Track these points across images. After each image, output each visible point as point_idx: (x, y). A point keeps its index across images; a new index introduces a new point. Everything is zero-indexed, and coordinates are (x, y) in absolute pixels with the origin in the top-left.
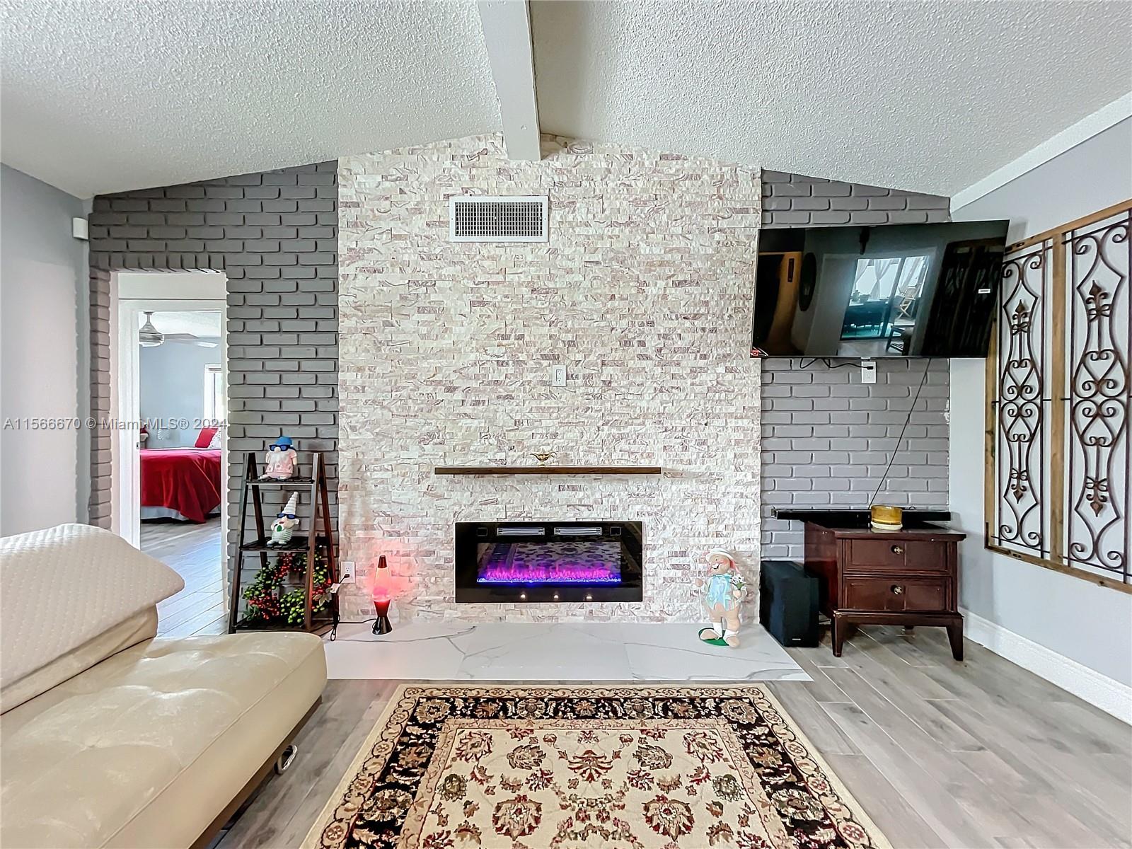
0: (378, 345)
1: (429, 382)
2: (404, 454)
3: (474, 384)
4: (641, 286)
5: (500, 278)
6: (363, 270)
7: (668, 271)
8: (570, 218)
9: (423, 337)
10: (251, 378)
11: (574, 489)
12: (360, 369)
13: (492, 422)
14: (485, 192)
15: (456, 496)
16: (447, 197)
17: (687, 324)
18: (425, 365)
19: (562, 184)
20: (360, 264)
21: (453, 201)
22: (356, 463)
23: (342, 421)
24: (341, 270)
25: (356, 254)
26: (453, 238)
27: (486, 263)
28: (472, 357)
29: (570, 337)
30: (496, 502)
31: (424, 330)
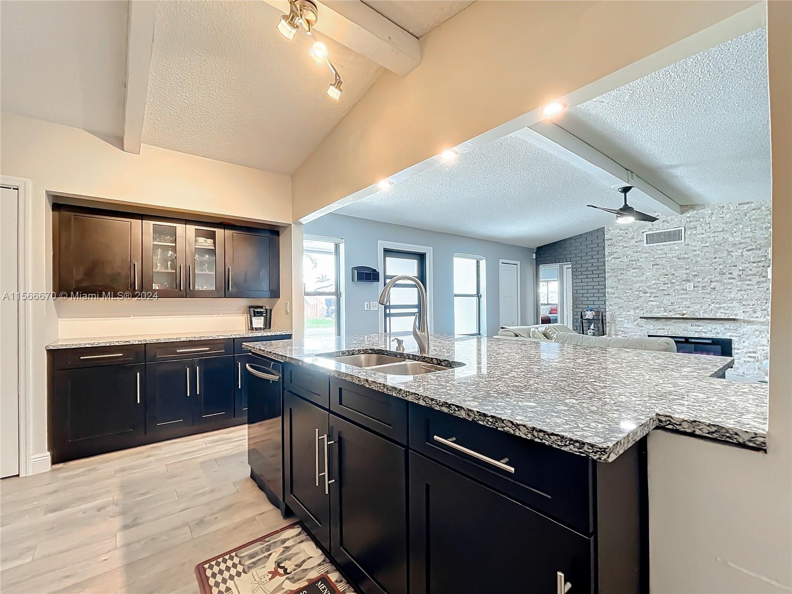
0: (619, 280)
1: (637, 291)
2: (628, 313)
3: (654, 291)
4: (729, 253)
5: (664, 256)
6: (613, 258)
7: (743, 246)
8: (695, 232)
9: (635, 277)
10: (579, 291)
11: (698, 326)
12: (613, 288)
13: (662, 303)
14: (657, 229)
15: (648, 326)
16: (643, 232)
17: (755, 265)
18: (635, 285)
19: (691, 222)
20: (612, 257)
21: (645, 234)
22: (612, 316)
23: (607, 303)
24: (606, 259)
25: (611, 254)
26: (645, 245)
27: (659, 252)
28: (654, 282)
29: (695, 273)
30: (664, 329)
31: (635, 275)
